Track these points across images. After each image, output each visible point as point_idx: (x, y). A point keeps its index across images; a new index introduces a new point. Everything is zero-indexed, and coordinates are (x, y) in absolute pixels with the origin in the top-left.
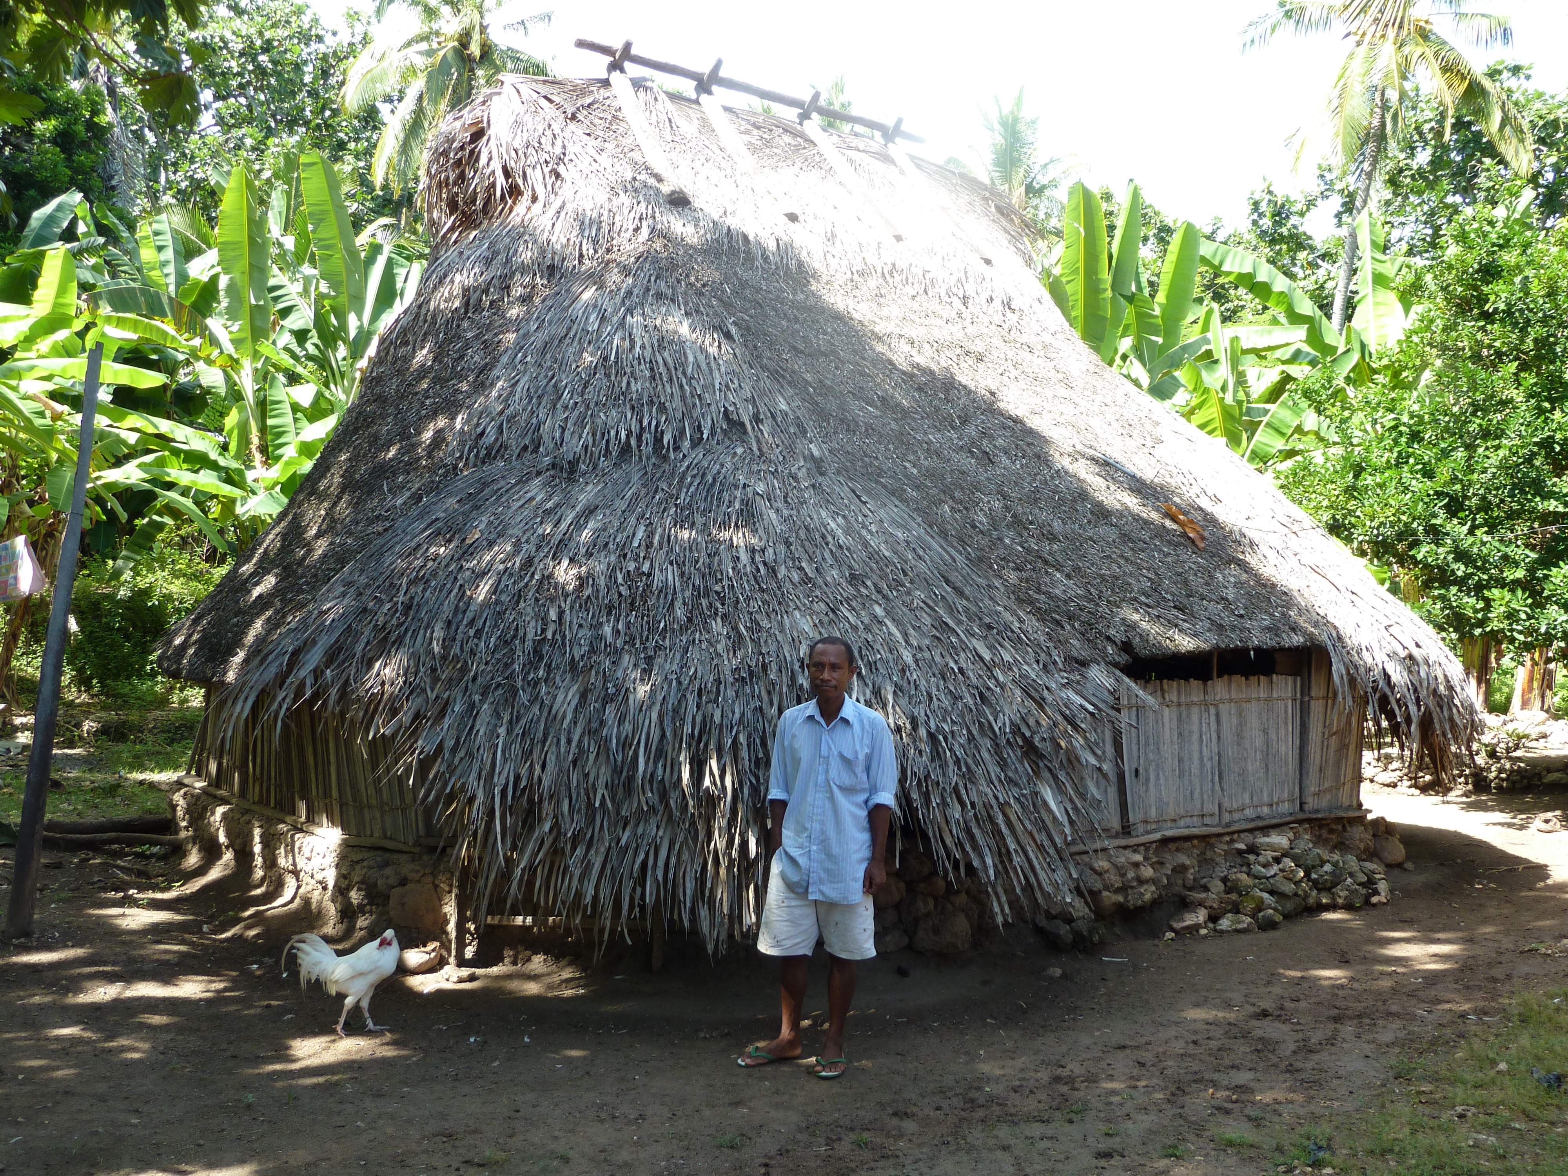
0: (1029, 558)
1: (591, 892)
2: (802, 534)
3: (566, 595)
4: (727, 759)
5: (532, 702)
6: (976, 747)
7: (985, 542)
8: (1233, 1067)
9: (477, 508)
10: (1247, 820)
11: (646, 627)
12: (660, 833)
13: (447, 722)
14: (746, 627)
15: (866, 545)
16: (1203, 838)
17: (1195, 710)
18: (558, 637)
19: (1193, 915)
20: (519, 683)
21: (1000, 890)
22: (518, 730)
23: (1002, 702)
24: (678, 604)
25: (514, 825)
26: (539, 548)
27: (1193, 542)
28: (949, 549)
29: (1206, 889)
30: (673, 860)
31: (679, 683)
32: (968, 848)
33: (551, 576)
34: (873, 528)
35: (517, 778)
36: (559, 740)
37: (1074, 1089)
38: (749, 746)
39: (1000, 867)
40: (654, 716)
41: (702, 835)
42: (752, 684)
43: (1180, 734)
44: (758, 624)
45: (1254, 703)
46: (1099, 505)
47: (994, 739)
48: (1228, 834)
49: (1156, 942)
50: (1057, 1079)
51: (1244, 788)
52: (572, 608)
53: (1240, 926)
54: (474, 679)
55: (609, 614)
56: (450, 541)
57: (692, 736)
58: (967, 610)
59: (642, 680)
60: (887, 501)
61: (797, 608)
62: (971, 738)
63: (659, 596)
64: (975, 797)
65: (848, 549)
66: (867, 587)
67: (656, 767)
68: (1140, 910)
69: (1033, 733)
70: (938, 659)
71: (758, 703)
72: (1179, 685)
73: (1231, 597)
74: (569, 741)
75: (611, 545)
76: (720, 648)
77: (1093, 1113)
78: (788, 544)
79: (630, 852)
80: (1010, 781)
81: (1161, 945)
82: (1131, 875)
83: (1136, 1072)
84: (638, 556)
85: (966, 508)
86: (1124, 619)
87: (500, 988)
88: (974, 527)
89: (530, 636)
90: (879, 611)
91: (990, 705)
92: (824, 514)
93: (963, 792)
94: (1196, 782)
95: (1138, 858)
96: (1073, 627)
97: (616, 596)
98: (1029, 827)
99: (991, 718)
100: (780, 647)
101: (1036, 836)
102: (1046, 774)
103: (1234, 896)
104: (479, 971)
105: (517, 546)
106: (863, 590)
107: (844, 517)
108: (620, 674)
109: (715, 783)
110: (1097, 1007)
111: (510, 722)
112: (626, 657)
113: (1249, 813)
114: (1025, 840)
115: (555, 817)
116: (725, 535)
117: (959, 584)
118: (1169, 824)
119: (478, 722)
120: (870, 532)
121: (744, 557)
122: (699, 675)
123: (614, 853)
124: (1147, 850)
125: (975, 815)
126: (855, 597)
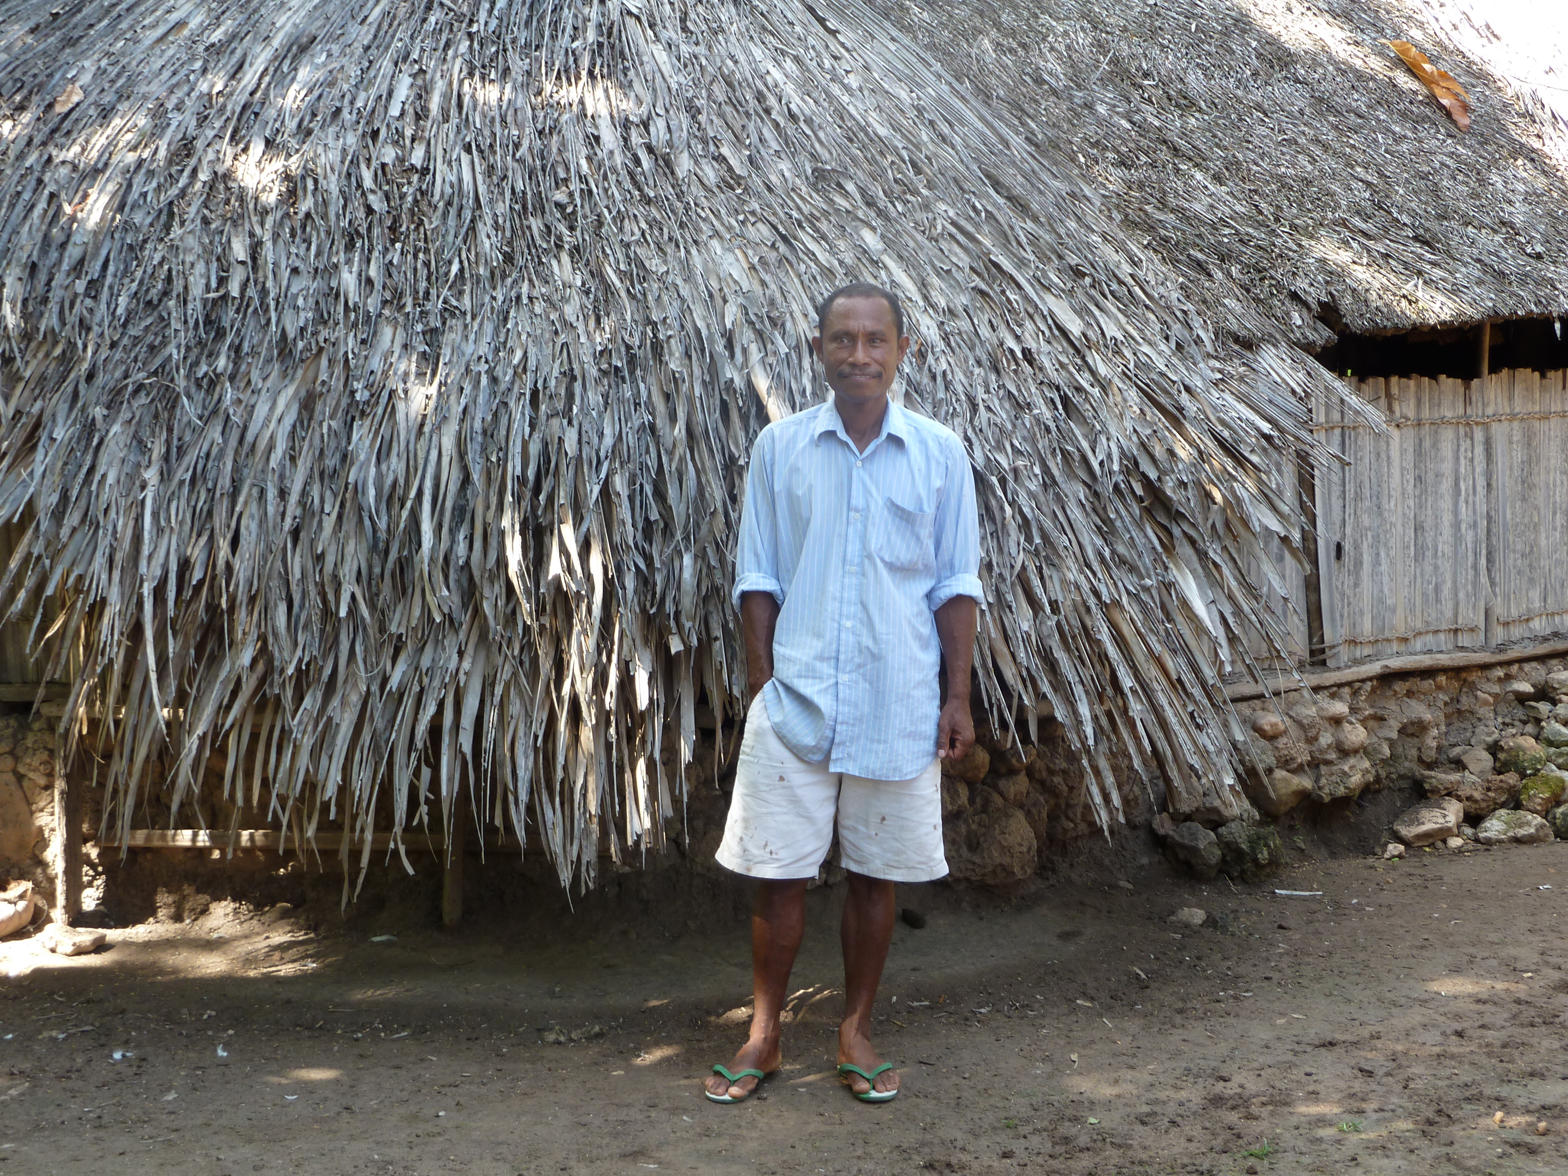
0: (1144, 142)
1: (335, 777)
2: (720, 92)
3: (264, 212)
4: (593, 522)
5: (206, 419)
6: (1058, 499)
7: (1060, 110)
8: (1532, 1075)
9: (70, 42)
10: (1534, 639)
11: (423, 273)
12: (466, 665)
13: (40, 460)
14: (618, 271)
15: (841, 113)
16: (1456, 671)
17: (1447, 435)
18: (251, 292)
19: (1437, 812)
20: (181, 382)
21: (1103, 764)
22: (183, 473)
23: (1104, 414)
24: (484, 229)
25: (182, 655)
26: (202, 120)
27: (1449, 115)
28: (997, 123)
29: (1459, 765)
30: (492, 716)
31: (494, 380)
32: (1046, 687)
33: (227, 176)
34: (853, 81)
35: (185, 565)
36: (262, 492)
37: (1250, 1117)
38: (631, 499)
39: (1104, 721)
40: (448, 442)
41: (546, 666)
42: (634, 380)
43: (1419, 479)
44: (641, 265)
45: (1554, 421)
46: (1272, 42)
47: (1091, 482)
48: (1501, 664)
49: (1371, 860)
50: (1217, 1101)
51: (1531, 581)
52: (276, 236)
53: (1521, 832)
54: (90, 377)
55: (350, 247)
56: (21, 108)
57: (522, 480)
58: (1034, 240)
59: (420, 375)
60: (874, 29)
61: (717, 234)
62: (1049, 482)
63: (445, 215)
64: (1057, 591)
65: (809, 121)
66: (846, 195)
67: (453, 541)
68: (1341, 803)
69: (1163, 473)
70: (985, 331)
71: (649, 418)
72: (1419, 386)
73: (1519, 220)
74: (283, 494)
75: (345, 114)
76: (570, 311)
77: (1290, 1156)
78: (693, 111)
79: (409, 703)
80: (1122, 562)
81: (1380, 865)
82: (1326, 739)
83: (1358, 1085)
84: (400, 134)
85: (1024, 46)
86: (1323, 261)
87: (154, 963)
88: (1039, 81)
89: (197, 290)
90: (871, 240)
91: (1083, 421)
92: (758, 53)
93: (1036, 582)
94: (1446, 567)
95: (1340, 708)
96: (1229, 275)
97: (361, 214)
98: (1157, 648)
99: (1085, 445)
100: (686, 310)
101: (1170, 664)
102: (1185, 550)
103: (1511, 778)
104: (113, 935)
105: (159, 114)
106: (839, 200)
107: (797, 59)
108: (376, 364)
109: (570, 569)
110: (1276, 976)
111: (166, 458)
112: (387, 332)
113: (1539, 626)
114: (1151, 672)
115: (262, 638)
116: (569, 94)
117: (1018, 191)
118: (1395, 646)
119: (104, 459)
120: (847, 88)
121: (609, 138)
122: (532, 364)
123: (377, 705)
124: (1355, 693)
125: (1059, 625)
126: (825, 214)
